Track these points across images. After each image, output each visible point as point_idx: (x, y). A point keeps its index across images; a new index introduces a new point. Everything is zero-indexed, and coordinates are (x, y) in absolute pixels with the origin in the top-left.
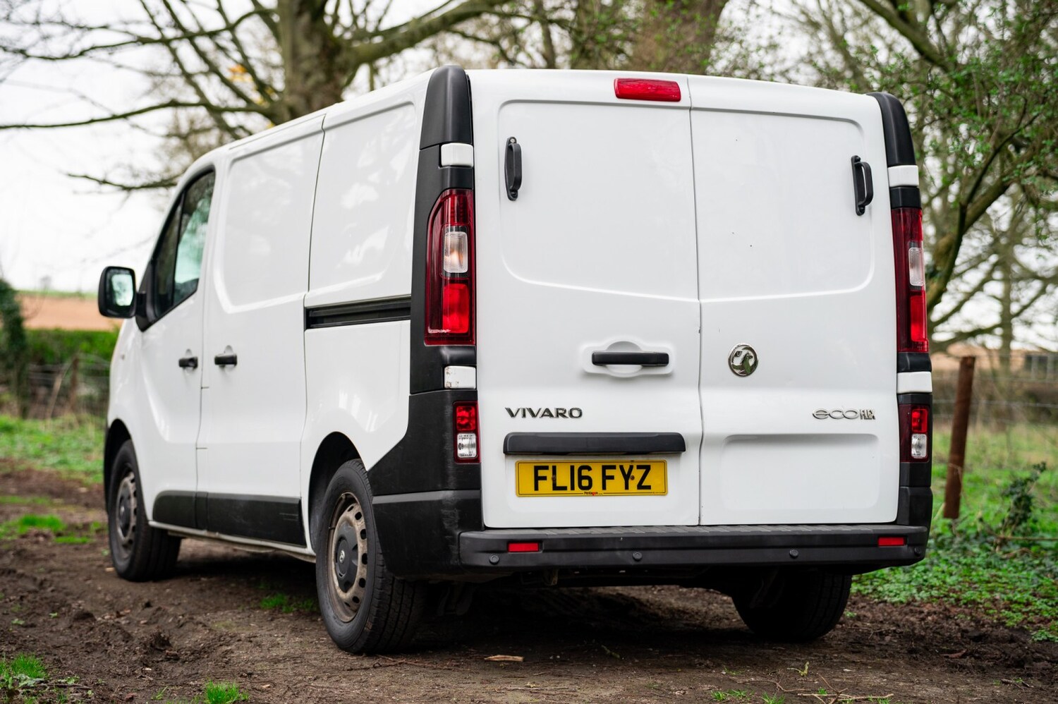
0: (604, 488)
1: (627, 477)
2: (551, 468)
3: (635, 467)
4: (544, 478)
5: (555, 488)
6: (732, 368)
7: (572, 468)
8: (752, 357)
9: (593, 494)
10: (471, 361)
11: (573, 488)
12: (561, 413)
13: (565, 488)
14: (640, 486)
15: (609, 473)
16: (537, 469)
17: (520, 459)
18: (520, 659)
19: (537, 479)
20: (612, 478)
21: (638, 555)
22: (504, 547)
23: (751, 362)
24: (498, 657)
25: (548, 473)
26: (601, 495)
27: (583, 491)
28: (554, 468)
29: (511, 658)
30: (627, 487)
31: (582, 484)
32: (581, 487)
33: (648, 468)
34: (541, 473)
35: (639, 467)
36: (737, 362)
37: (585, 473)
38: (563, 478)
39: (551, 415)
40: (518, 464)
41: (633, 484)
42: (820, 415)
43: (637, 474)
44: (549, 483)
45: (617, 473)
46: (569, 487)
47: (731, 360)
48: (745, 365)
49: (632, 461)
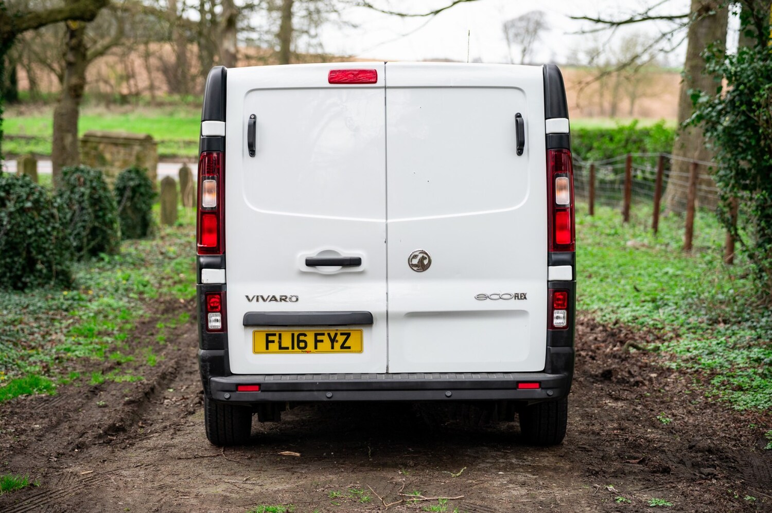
0: (316, 348)
1: (333, 341)
2: (277, 335)
3: (339, 334)
4: (273, 342)
5: (280, 348)
6: (412, 266)
7: (293, 335)
8: (426, 258)
9: (308, 352)
10: (222, 265)
11: (293, 348)
12: (284, 299)
13: (287, 348)
14: (342, 347)
15: (319, 338)
16: (268, 335)
17: (256, 329)
18: (298, 454)
19: (268, 342)
20: (322, 341)
21: (329, 394)
22: (234, 388)
23: (426, 262)
24: (287, 453)
25: (276, 338)
26: (314, 353)
27: (301, 350)
28: (280, 335)
29: (293, 454)
30: (333, 348)
31: (299, 345)
32: (299, 347)
33: (348, 335)
34: (271, 338)
35: (342, 334)
36: (415, 262)
37: (302, 338)
38: (287, 342)
39: (276, 300)
40: (254, 333)
41: (337, 346)
42: (481, 297)
43: (341, 339)
44: (276, 345)
45: (326, 338)
46: (290, 348)
47: (410, 260)
48: (421, 264)
49: (337, 330)
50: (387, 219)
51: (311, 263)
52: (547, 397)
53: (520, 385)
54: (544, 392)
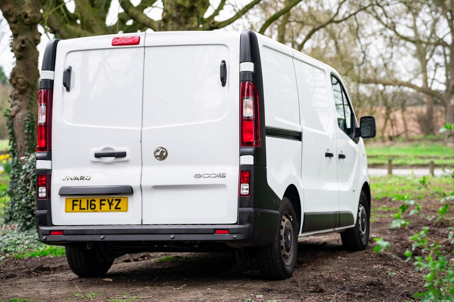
0: (101, 209)
1: (110, 204)
2: (79, 201)
3: (114, 200)
4: (76, 205)
5: (81, 209)
6: (156, 157)
7: (88, 201)
8: (164, 152)
9: (96, 211)
10: (49, 158)
11: (87, 209)
12: (82, 178)
13: (84, 209)
14: (116, 208)
15: (103, 202)
16: (74, 201)
17: (67, 197)
19: (74, 205)
20: (104, 204)
21: (102, 237)
22: (48, 233)
23: (164, 154)
25: (78, 203)
26: (99, 212)
27: (92, 210)
28: (81, 201)
29: (110, 280)
30: (110, 209)
31: (92, 207)
32: (91, 209)
33: (120, 200)
34: (75, 203)
35: (116, 200)
36: (158, 154)
37: (93, 202)
38: (84, 205)
39: (78, 179)
40: (66, 199)
41: (113, 207)
42: (198, 176)
43: (115, 203)
44: (78, 207)
45: (106, 203)
46: (86, 209)
47: (155, 153)
48: (162, 155)
49: (113, 198)
50: (142, 127)
51: (98, 156)
52: (233, 239)
53: (216, 231)
54: (231, 235)
